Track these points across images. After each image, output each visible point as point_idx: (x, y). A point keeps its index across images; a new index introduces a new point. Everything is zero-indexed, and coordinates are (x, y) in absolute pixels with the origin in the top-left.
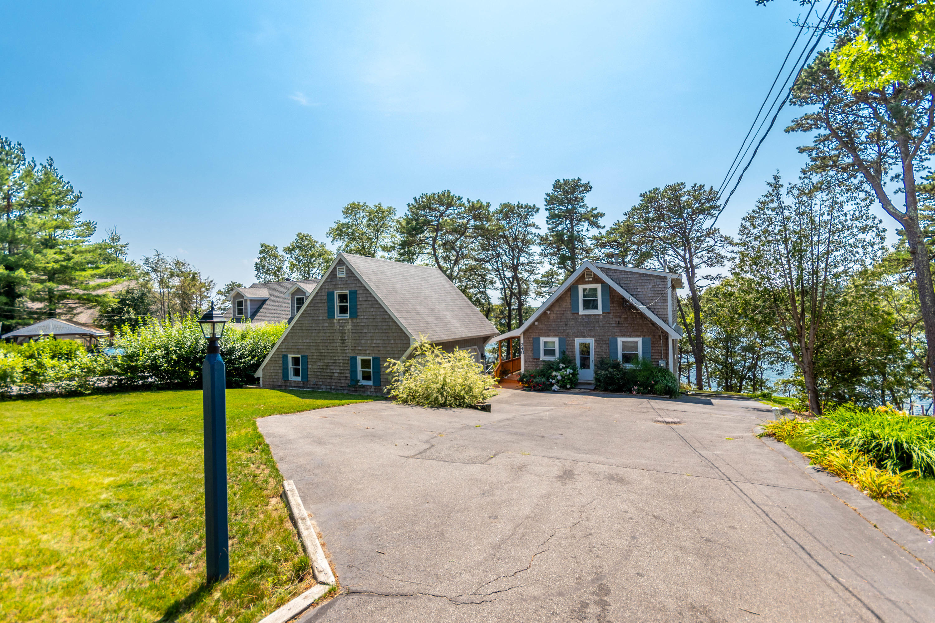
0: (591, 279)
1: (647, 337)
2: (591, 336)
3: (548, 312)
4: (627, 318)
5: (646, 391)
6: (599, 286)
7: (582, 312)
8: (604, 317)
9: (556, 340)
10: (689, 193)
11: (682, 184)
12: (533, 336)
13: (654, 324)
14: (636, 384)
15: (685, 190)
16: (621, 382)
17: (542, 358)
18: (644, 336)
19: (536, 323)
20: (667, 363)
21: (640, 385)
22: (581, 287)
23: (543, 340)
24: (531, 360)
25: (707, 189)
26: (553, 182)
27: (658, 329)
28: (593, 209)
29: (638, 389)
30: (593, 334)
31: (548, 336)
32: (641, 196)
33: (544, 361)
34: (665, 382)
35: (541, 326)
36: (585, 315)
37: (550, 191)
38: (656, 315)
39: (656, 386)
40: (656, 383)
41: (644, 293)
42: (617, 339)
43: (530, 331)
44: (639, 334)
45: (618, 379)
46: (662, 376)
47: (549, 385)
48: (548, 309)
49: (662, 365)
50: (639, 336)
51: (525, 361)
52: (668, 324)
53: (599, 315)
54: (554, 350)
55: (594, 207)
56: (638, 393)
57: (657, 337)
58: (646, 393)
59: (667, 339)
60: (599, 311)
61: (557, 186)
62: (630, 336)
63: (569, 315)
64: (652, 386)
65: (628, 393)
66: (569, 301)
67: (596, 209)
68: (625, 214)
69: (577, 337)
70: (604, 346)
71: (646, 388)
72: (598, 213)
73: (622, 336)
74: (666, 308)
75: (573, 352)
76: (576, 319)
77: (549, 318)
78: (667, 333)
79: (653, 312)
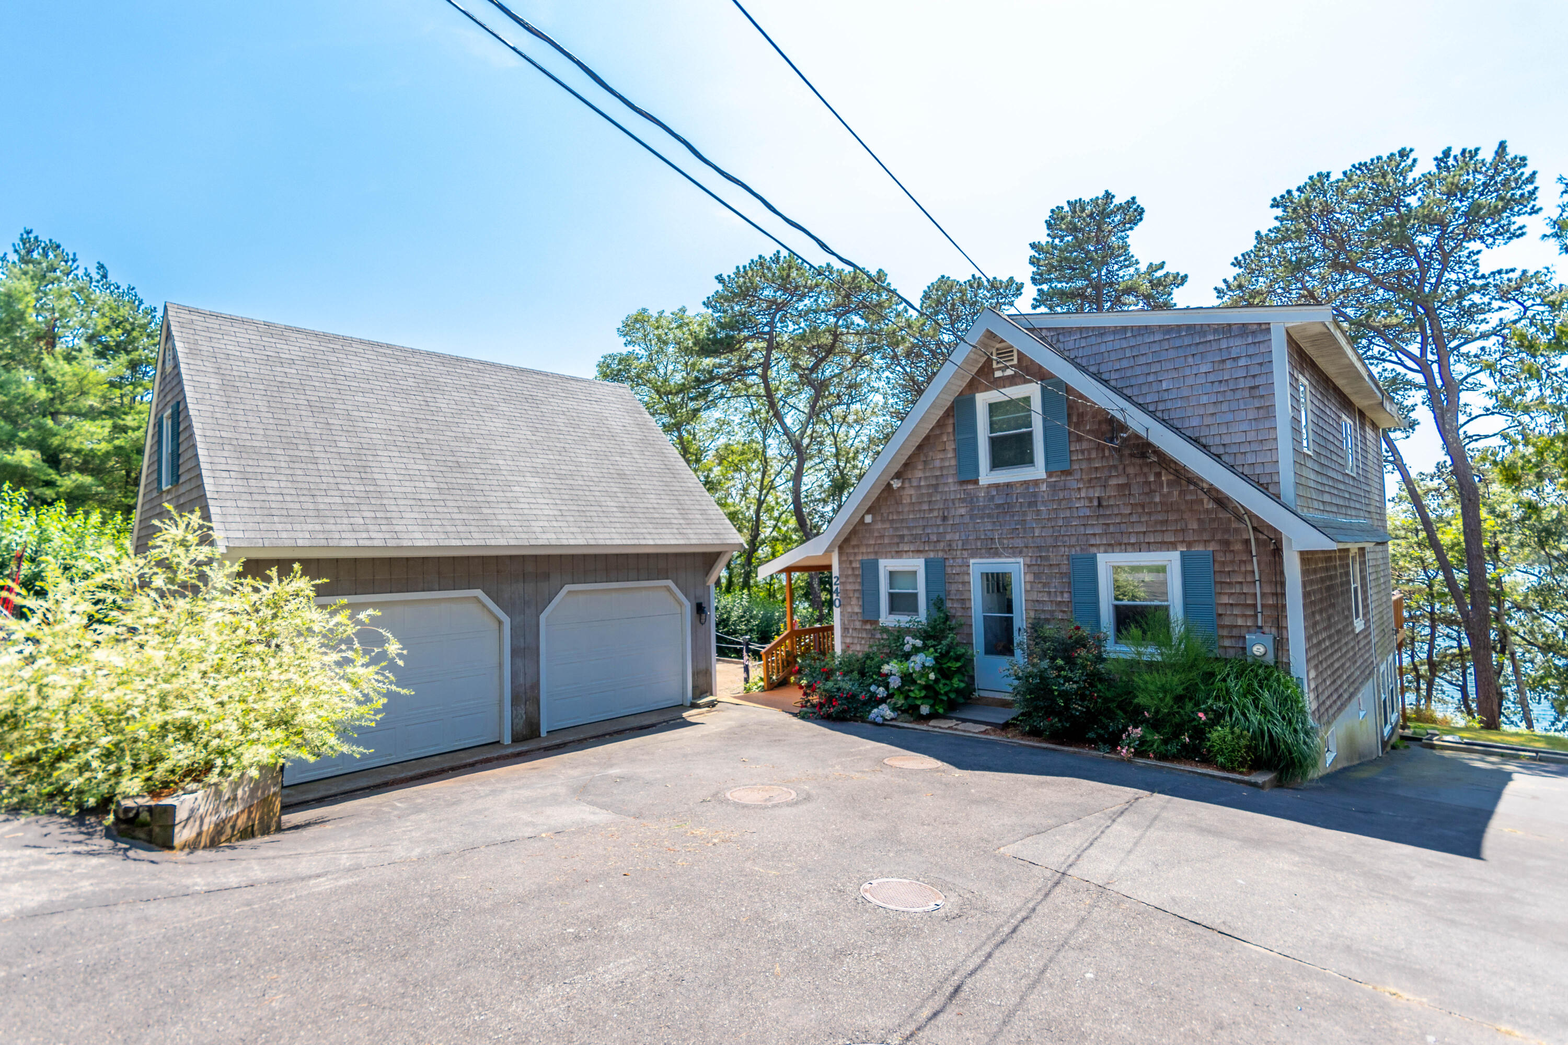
0: (1009, 372)
1: (1199, 548)
2: (1016, 551)
3: (896, 484)
4: (1127, 485)
5: (1173, 748)
6: (1032, 390)
7: (987, 476)
8: (1053, 487)
9: (917, 564)
10: (1429, 181)
11: (1403, 154)
12: (863, 554)
13: (1221, 501)
14: (1135, 715)
15: (1416, 174)
16: (1077, 708)
17: (887, 619)
18: (1189, 544)
19: (868, 519)
20: (1280, 644)
21: (1155, 725)
22: (983, 399)
23: (886, 565)
24: (858, 625)
25: (1487, 154)
26: (1047, 215)
27: (1239, 519)
28: (1152, 268)
29: (1143, 741)
30: (1019, 543)
31: (899, 554)
32: (1275, 204)
33: (885, 630)
34: (1255, 718)
35: (879, 526)
36: (997, 486)
37: (1043, 237)
38: (1231, 468)
39: (1217, 734)
40: (1217, 718)
41: (1186, 393)
42: (1093, 559)
43: (854, 542)
44: (1169, 538)
45: (1064, 694)
46: (1249, 691)
47: (865, 703)
48: (898, 475)
49: (1258, 650)
50: (1171, 546)
51: (845, 629)
52: (1276, 498)
53: (1036, 482)
54: (915, 596)
55: (1157, 262)
56: (1139, 753)
57: (1238, 547)
58: (1175, 758)
59: (1277, 552)
60: (1037, 471)
61: (1055, 221)
62: (1138, 547)
63: (951, 486)
64: (1199, 733)
65: (1101, 753)
66: (951, 446)
67: (1162, 266)
68: (1237, 263)
69: (975, 553)
70: (1056, 582)
71: (1176, 735)
72: (1167, 275)
73: (1110, 547)
74: (1268, 441)
75: (964, 602)
76: (970, 500)
77: (899, 503)
78: (1275, 530)
79: (1218, 457)
